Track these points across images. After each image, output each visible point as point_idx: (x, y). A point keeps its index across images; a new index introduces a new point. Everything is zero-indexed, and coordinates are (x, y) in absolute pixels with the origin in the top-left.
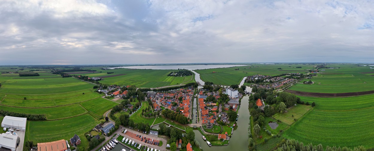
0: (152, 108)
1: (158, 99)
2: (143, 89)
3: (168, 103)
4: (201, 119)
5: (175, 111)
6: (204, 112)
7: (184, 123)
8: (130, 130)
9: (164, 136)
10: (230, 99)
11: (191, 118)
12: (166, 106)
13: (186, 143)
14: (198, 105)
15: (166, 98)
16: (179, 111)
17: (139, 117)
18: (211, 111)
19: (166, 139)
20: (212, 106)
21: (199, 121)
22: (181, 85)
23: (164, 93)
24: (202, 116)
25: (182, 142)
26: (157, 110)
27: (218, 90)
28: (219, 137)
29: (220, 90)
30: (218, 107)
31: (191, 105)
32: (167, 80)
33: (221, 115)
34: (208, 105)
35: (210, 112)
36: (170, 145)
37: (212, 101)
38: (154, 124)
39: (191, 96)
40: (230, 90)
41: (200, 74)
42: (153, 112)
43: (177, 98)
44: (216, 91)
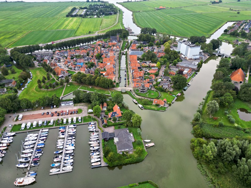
0: (53, 76)
1: (59, 61)
2: (24, 48)
3: (79, 65)
4: (131, 83)
5: (93, 75)
6: (137, 74)
7: (109, 87)
8: (28, 112)
9: (83, 104)
10: (182, 59)
11: (117, 81)
12: (76, 69)
13: (113, 105)
14: (128, 66)
15: (73, 58)
16: (98, 73)
17: (35, 93)
18: (148, 73)
19: (87, 106)
20: (149, 67)
21: (129, 84)
22: (96, 34)
23: (68, 50)
24: (133, 78)
25: (108, 105)
26: (63, 77)
27: (163, 44)
28: (155, 102)
29: (167, 44)
30: (159, 69)
31: (117, 64)
32: (67, 26)
33: (162, 80)
34: (144, 65)
35: (146, 74)
36: (92, 110)
37: (151, 59)
38: (64, 95)
39: (117, 51)
40: (186, 44)
41: (133, 12)
42: (57, 81)
43: (92, 56)
44: (160, 44)
